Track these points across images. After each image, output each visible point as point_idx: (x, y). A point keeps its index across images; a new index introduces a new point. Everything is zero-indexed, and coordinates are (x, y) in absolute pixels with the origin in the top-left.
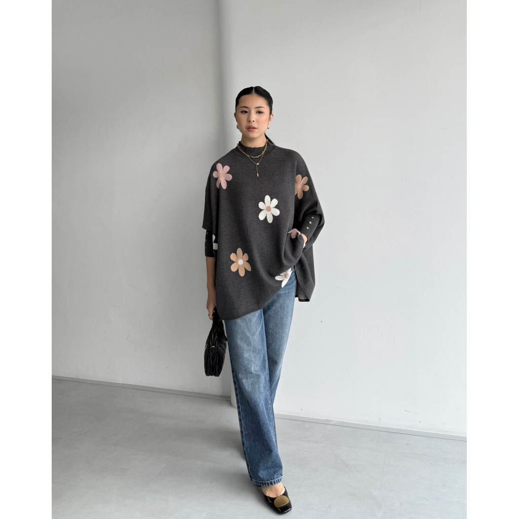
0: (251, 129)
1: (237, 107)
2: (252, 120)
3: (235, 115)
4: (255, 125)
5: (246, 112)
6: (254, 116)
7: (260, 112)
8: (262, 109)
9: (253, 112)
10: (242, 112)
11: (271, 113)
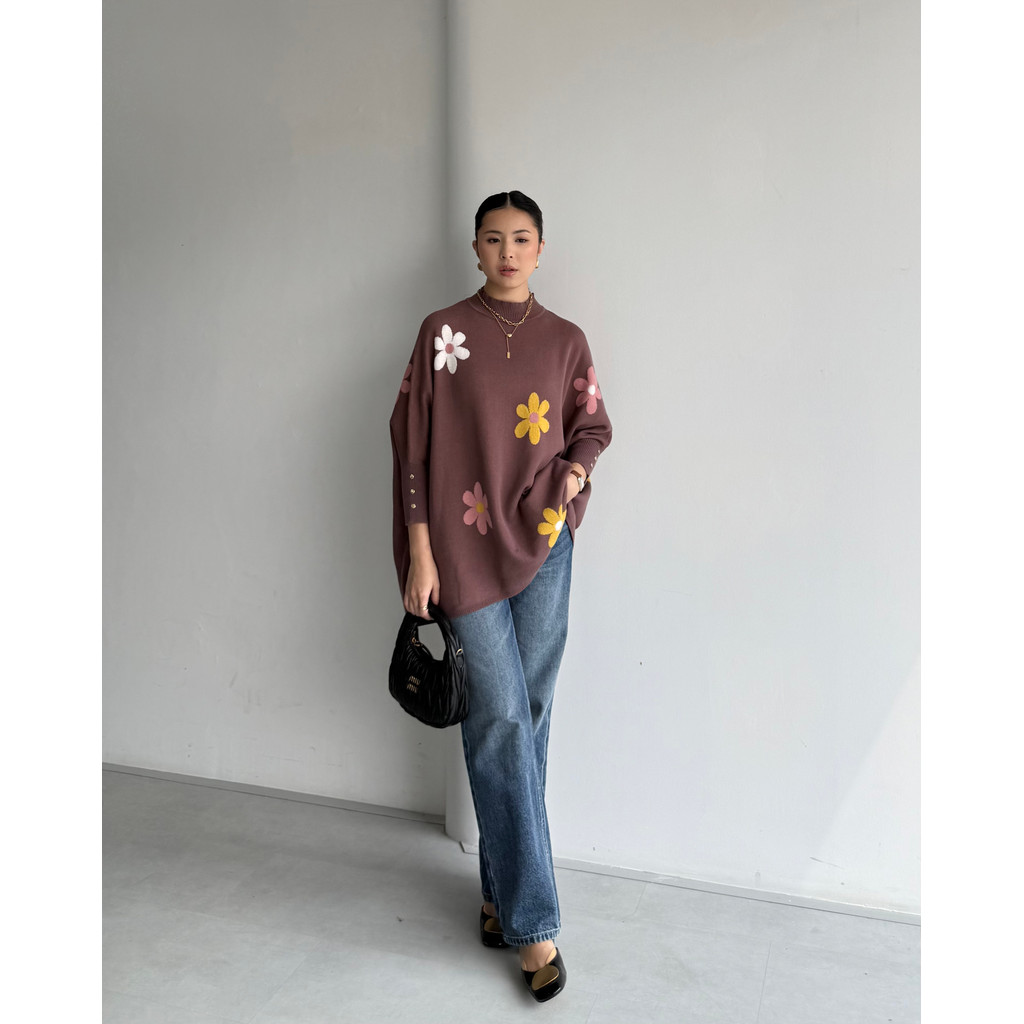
0: (506, 273)
1: (479, 231)
2: (509, 255)
3: (476, 244)
4: (513, 264)
5: (496, 240)
6: (512, 248)
7: (521, 240)
8: (525, 235)
9: (510, 239)
10: (489, 241)
11: (540, 239)
